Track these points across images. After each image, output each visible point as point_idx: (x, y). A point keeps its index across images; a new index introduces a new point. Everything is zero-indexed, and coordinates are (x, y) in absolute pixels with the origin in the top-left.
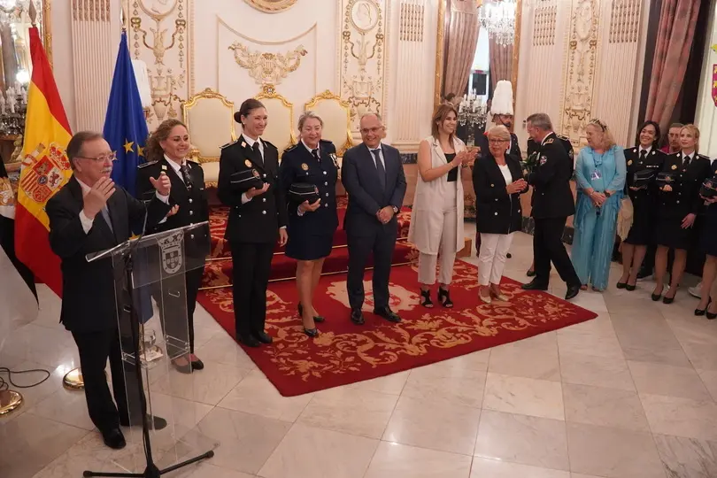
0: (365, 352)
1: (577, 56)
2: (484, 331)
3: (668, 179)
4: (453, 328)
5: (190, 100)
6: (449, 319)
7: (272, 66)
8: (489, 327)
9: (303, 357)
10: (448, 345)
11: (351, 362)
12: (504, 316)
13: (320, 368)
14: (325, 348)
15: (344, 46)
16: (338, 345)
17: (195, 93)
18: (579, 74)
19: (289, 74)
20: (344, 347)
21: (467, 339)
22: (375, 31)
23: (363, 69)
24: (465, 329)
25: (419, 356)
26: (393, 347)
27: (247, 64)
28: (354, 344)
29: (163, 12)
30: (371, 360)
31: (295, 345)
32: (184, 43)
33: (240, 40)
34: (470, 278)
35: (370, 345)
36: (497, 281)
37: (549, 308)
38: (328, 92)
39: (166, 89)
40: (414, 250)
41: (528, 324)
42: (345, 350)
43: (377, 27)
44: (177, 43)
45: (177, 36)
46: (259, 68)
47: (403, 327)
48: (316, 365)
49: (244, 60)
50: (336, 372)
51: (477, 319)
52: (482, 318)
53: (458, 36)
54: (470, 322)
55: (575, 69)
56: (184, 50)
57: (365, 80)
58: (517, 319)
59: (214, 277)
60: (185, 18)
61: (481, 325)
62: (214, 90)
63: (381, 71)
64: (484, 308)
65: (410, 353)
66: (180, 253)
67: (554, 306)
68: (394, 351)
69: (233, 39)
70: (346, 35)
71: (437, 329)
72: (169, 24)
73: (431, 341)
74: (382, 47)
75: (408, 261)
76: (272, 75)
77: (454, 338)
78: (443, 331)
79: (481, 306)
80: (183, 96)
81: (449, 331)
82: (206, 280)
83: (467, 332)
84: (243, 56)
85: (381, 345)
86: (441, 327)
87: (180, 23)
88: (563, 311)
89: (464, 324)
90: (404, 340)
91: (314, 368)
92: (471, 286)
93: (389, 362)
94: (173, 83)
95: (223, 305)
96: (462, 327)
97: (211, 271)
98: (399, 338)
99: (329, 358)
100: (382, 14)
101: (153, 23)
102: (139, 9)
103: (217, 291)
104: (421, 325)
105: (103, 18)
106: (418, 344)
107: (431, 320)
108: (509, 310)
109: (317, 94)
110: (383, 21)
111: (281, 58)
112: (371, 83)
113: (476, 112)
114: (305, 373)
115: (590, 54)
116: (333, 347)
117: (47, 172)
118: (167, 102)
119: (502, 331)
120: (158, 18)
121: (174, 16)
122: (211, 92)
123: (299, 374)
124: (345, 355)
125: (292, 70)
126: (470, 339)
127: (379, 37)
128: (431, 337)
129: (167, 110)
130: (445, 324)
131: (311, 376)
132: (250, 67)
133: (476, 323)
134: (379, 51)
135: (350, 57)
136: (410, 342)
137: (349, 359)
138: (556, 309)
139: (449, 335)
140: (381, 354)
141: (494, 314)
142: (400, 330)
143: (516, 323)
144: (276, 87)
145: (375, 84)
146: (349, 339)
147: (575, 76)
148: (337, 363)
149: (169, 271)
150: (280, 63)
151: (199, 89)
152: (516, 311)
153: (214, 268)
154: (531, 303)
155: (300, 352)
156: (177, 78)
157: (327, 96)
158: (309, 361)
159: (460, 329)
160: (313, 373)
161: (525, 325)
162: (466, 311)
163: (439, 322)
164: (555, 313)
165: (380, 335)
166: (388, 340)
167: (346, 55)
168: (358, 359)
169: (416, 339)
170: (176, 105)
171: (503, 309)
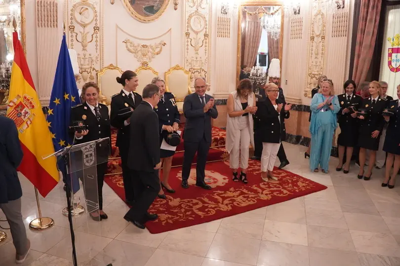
0: (198, 209)
1: (314, 44)
2: (264, 197)
3: (363, 112)
4: (246, 195)
5: (101, 71)
6: (245, 191)
7: (147, 52)
8: (266, 194)
9: (163, 212)
10: (244, 205)
11: (190, 215)
12: (275, 189)
13: (172, 218)
14: (175, 207)
15: (186, 41)
16: (182, 206)
17: (104, 67)
18: (316, 54)
19: (157, 56)
20: (186, 206)
21: (254, 201)
22: (203, 32)
23: (197, 53)
24: (253, 196)
25: (227, 211)
26: (213, 206)
27: (133, 51)
28: (191, 205)
29: (87, 23)
30: (200, 213)
31: (159, 206)
32: (98, 39)
33: (129, 37)
34: (257, 167)
35: (200, 205)
36: (271, 169)
37: (300, 184)
38: (178, 66)
39: (88, 65)
40: (225, 152)
41: (289, 193)
42: (186, 208)
43: (205, 30)
44: (94, 39)
45: (94, 36)
46: (140, 53)
47: (218, 195)
48: (170, 216)
49: (131, 48)
50: (181, 220)
51: (260, 190)
52: (263, 190)
53: (250, 34)
54: (256, 192)
55: (313, 52)
56: (98, 43)
57: (198, 59)
58: (282, 190)
59: (114, 168)
60: (98, 26)
61: (262, 193)
62: (115, 65)
63: (207, 54)
64: (264, 184)
65: (222, 210)
66: (93, 154)
67: (303, 183)
68: (213, 208)
69: (125, 37)
70: (187, 34)
71: (238, 196)
72: (90, 29)
73: (234, 203)
74: (207, 41)
75: (223, 158)
76: (147, 56)
77: (247, 201)
78: (241, 197)
79: (262, 183)
80: (98, 68)
81: (244, 197)
82: (110, 170)
83: (254, 198)
84: (131, 46)
85: (206, 205)
86: (240, 195)
87: (96, 29)
88: (308, 185)
89: (253, 193)
90: (219, 202)
91: (169, 218)
92: (257, 172)
93: (211, 214)
94: (92, 61)
95: (119, 184)
96: (252, 195)
97: (113, 165)
98: (216, 201)
99: (177, 212)
100: (207, 23)
101: (81, 29)
102: (73, 21)
103: (116, 176)
104: (229, 194)
105: (54, 26)
106: (227, 205)
107: (234, 191)
108: (278, 186)
109: (172, 67)
110: (207, 27)
111: (151, 47)
112: (201, 60)
113: (260, 76)
114: (164, 221)
115: (321, 44)
116: (180, 207)
117: (22, 110)
118: (89, 71)
119: (273, 197)
120: (84, 26)
121: (93, 25)
122: (113, 66)
123: (160, 221)
124: (186, 211)
125: (157, 54)
126: (256, 202)
127: (206, 35)
128: (234, 201)
129: (89, 76)
130: (242, 193)
131: (167, 222)
132: (135, 52)
133: (259, 193)
134: (206, 43)
135: (190, 46)
136: (222, 204)
137: (188, 213)
138: (304, 184)
139: (245, 199)
140: (206, 210)
141: (270, 187)
142: (217, 197)
143: (281, 192)
144: (148, 63)
145: (203, 61)
146: (189, 202)
147: (314, 56)
148: (182, 215)
149: (87, 164)
150: (151, 50)
151: (106, 64)
152: (282, 186)
153: (114, 163)
154: (290, 181)
155: (161, 209)
156: (94, 59)
157: (177, 68)
158: (166, 214)
159: (250, 196)
160: (168, 221)
161: (287, 193)
162: (254, 186)
163: (239, 192)
164: (304, 186)
165: (206, 200)
166: (210, 202)
167: (188, 45)
168: (193, 213)
169: (226, 202)
170: (94, 73)
171: (275, 185)
